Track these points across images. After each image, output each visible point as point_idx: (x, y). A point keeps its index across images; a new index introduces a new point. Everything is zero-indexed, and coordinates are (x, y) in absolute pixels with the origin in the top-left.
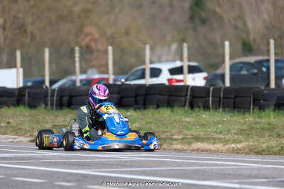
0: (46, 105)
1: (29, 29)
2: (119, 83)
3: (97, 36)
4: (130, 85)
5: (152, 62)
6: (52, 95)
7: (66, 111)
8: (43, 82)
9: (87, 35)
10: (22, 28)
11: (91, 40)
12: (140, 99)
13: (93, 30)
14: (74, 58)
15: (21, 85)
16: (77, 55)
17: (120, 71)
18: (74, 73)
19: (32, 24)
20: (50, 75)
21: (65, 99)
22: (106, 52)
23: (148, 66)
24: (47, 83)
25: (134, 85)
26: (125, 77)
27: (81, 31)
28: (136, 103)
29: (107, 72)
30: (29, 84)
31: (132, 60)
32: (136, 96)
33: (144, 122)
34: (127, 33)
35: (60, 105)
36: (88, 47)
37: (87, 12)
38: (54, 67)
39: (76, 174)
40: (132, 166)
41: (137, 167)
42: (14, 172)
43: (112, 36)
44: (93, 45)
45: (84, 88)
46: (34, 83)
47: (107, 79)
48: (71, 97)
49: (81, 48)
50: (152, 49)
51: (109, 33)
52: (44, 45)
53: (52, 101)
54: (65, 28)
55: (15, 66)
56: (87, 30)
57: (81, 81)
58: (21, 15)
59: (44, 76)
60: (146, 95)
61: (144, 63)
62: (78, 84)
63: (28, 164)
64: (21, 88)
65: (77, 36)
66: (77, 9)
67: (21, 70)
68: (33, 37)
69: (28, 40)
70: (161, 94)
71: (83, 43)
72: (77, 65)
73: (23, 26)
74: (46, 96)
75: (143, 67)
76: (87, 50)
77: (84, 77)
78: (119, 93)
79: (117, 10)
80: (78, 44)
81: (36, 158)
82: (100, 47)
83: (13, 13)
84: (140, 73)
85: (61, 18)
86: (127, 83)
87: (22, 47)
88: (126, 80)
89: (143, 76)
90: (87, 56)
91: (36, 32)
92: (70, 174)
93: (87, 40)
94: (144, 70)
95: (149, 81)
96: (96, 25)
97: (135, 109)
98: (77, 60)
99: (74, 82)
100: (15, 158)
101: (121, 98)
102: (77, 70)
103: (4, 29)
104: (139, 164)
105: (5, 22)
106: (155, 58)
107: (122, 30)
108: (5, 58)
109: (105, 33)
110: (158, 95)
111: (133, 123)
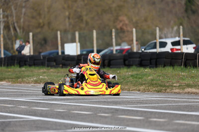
1: (85, 18)
2: (140, 51)
3: (127, 22)
5: (160, 38)
7: (107, 69)
9: (121, 21)
10: (80, 18)
11: (123, 25)
12: (153, 61)
13: (125, 18)
14: (112, 36)
15: (79, 53)
16: (114, 34)
17: (142, 43)
19: (87, 15)
20: (97, 47)
21: (106, 62)
22: (132, 32)
23: (158, 40)
25: (150, 52)
26: (144, 47)
28: (151, 64)
30: (84, 53)
31: (149, 37)
32: (151, 59)
33: (155, 76)
34: (146, 20)
35: (103, 66)
36: (121, 29)
37: (120, 7)
38: (100, 42)
40: (147, 103)
41: (149, 104)
42: (73, 107)
43: (137, 22)
44: (125, 28)
45: (118, 55)
48: (110, 61)
49: (117, 29)
50: (160, 30)
51: (134, 20)
52: (94, 28)
54: (107, 17)
55: (75, 42)
56: (121, 18)
57: (116, 50)
58: (79, 10)
59: (93, 47)
60: (156, 59)
61: (156, 39)
62: (114, 52)
63: (81, 103)
64: (79, 55)
65: (114, 22)
66: (114, 5)
67: (79, 44)
68: (87, 23)
69: (84, 25)
70: (166, 58)
71: (118, 27)
72: (114, 40)
73: (81, 16)
75: (155, 41)
76: (121, 31)
77: (118, 48)
78: (140, 58)
82: (129, 29)
83: (74, 8)
84: (153, 44)
85: (104, 11)
86: (146, 51)
87: (80, 29)
89: (155, 47)
90: (121, 35)
91: (89, 20)
92: (108, 108)
93: (121, 24)
94: (156, 43)
95: (159, 50)
96: (126, 15)
97: (150, 68)
98: (114, 37)
99: (112, 51)
101: (142, 61)
102: (114, 44)
103: (69, 18)
104: (151, 102)
105: (69, 14)
106: (163, 36)
107: (143, 18)
108: (70, 36)
109: (132, 20)
110: (164, 59)
111: (149, 76)
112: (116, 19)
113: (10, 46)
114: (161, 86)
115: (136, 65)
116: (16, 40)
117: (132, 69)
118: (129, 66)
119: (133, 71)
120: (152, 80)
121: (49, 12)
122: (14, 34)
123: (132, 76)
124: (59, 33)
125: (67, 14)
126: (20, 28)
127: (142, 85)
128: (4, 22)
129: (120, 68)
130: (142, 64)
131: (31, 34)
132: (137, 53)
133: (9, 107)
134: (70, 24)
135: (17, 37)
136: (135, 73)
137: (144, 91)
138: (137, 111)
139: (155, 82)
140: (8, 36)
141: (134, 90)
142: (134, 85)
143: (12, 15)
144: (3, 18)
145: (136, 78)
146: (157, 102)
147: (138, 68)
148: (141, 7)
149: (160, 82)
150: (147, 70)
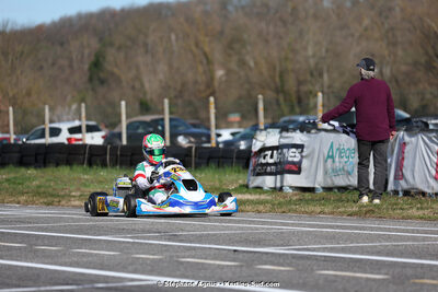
2: (20, 142)
4: (31, 144)
5: (51, 122)
12: (41, 158)
17: (21, 130)
22: (8, 113)
23: (48, 126)
25: (34, 144)
26: (26, 136)
28: (36, 161)
29: (8, 132)
31: (34, 120)
32: (36, 155)
33: (43, 180)
34: (29, 94)
40: (30, 223)
41: (35, 223)
43: (14, 97)
50: (51, 109)
51: (11, 94)
60: (45, 154)
61: (44, 123)
70: (59, 153)
75: (43, 127)
78: (20, 152)
79: (19, 72)
82: (2, 108)
84: (40, 132)
86: (28, 142)
88: (27, 140)
89: (43, 136)
94: (44, 130)
95: (49, 140)
97: (36, 168)
101: (22, 157)
104: (37, 220)
106: (55, 118)
107: (24, 92)
109: (8, 94)
110: (58, 155)
111: (34, 181)
114: (52, 195)
115: (13, 164)
117: (6, 170)
118: (2, 165)
119: (9, 173)
120: (39, 187)
123: (7, 180)
127: (23, 194)
130: (22, 163)
132: (15, 145)
136: (12, 175)
137: (26, 204)
139: (42, 190)
141: (11, 202)
142: (12, 195)
145: (14, 183)
146: (46, 220)
147: (17, 169)
148: (21, 73)
149: (50, 190)
150: (31, 172)
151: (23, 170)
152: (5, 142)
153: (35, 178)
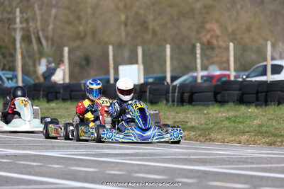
0: (168, 101)
1: (151, 25)
2: (241, 80)
3: (218, 32)
4: (252, 81)
5: (273, 59)
6: (174, 92)
7: (187, 107)
8: (164, 78)
9: (209, 31)
10: (143, 25)
11: (212, 37)
12: (262, 96)
13: (215, 26)
14: (196, 54)
15: (142, 81)
16: (198, 51)
17: (241, 67)
18: (195, 69)
19: (154, 20)
20: (172, 71)
21: (186, 95)
22: (227, 48)
23: (270, 63)
24: (169, 80)
25: (256, 81)
26: (247, 73)
27: (203, 27)
28: (257, 100)
29: (229, 70)
30: (151, 80)
31: (254, 57)
32: (258, 93)
33: (265, 119)
34: (249, 30)
35: (182, 102)
36: (209, 43)
37: (208, 8)
38: (175, 63)
39: (197, 171)
40: (253, 163)
41: (258, 164)
42: (135, 168)
43: (234, 33)
44: (214, 41)
45: (206, 84)
46: (156, 79)
47: (229, 76)
48: (192, 94)
49: (202, 44)
50: (273, 46)
51: (230, 30)
52: (166, 41)
53: (173, 97)
54: (186, 24)
55: (136, 63)
56: (208, 26)
57: (202, 77)
58: (142, 12)
59: (165, 72)
60: (267, 92)
61: (265, 60)
62: (199, 80)
63: (148, 160)
64: (142, 84)
65: (198, 32)
66: (198, 5)
67: (142, 67)
68: (154, 33)
69: (149, 37)
70: (281, 91)
71: (205, 40)
72: (199, 61)
73: (144, 22)
74: (168, 93)
75: (265, 63)
76: (208, 46)
77: (205, 73)
78: (240, 90)
79: (239, 7)
80: (199, 40)
81: (157, 155)
82: (221, 43)
83: (135, 9)
84: (261, 69)
85: (182, 14)
86: (248, 79)
87: (144, 43)
88: (247, 77)
89: (264, 73)
90: (208, 52)
91: (157, 28)
92: (192, 170)
93: (209, 36)
94: (265, 66)
95: (270, 78)
96: (217, 21)
97: (256, 106)
98: (198, 56)
99: (196, 78)
100: (137, 155)
101: (243, 94)
102: (199, 67)
103: (126, 25)
104: (260, 161)
105: (127, 18)
106: (275, 55)
107: (244, 27)
108: (126, 54)
109: (227, 29)
110: (279, 92)
111: (255, 120)
112: (202, 27)
113: (32, 69)
114: (275, 135)
115: (234, 102)
116: (40, 59)
117: (227, 107)
118: (222, 102)
119: (228, 110)
120: (260, 126)
121: (93, 14)
122: (38, 49)
123: (228, 118)
124: (111, 48)
125: (123, 17)
126: (47, 39)
127: (244, 133)
128: (22, 29)
129: (208, 105)
130: (242, 101)
131: (66, 49)
132: (235, 82)
133: (32, 166)
134: (127, 34)
135: (41, 54)
136: (232, 114)
137: (248, 143)
138: (239, 175)
139: (264, 129)
140: (28, 51)
141: (231, 141)
142: (232, 134)
143: (34, 19)
144: (21, 22)
145: (234, 122)
146: (270, 161)
147: (237, 107)
148: (242, 9)
149: (272, 130)
150: (252, 110)
151: (243, 108)
152: (224, 79)
153: (256, 117)
